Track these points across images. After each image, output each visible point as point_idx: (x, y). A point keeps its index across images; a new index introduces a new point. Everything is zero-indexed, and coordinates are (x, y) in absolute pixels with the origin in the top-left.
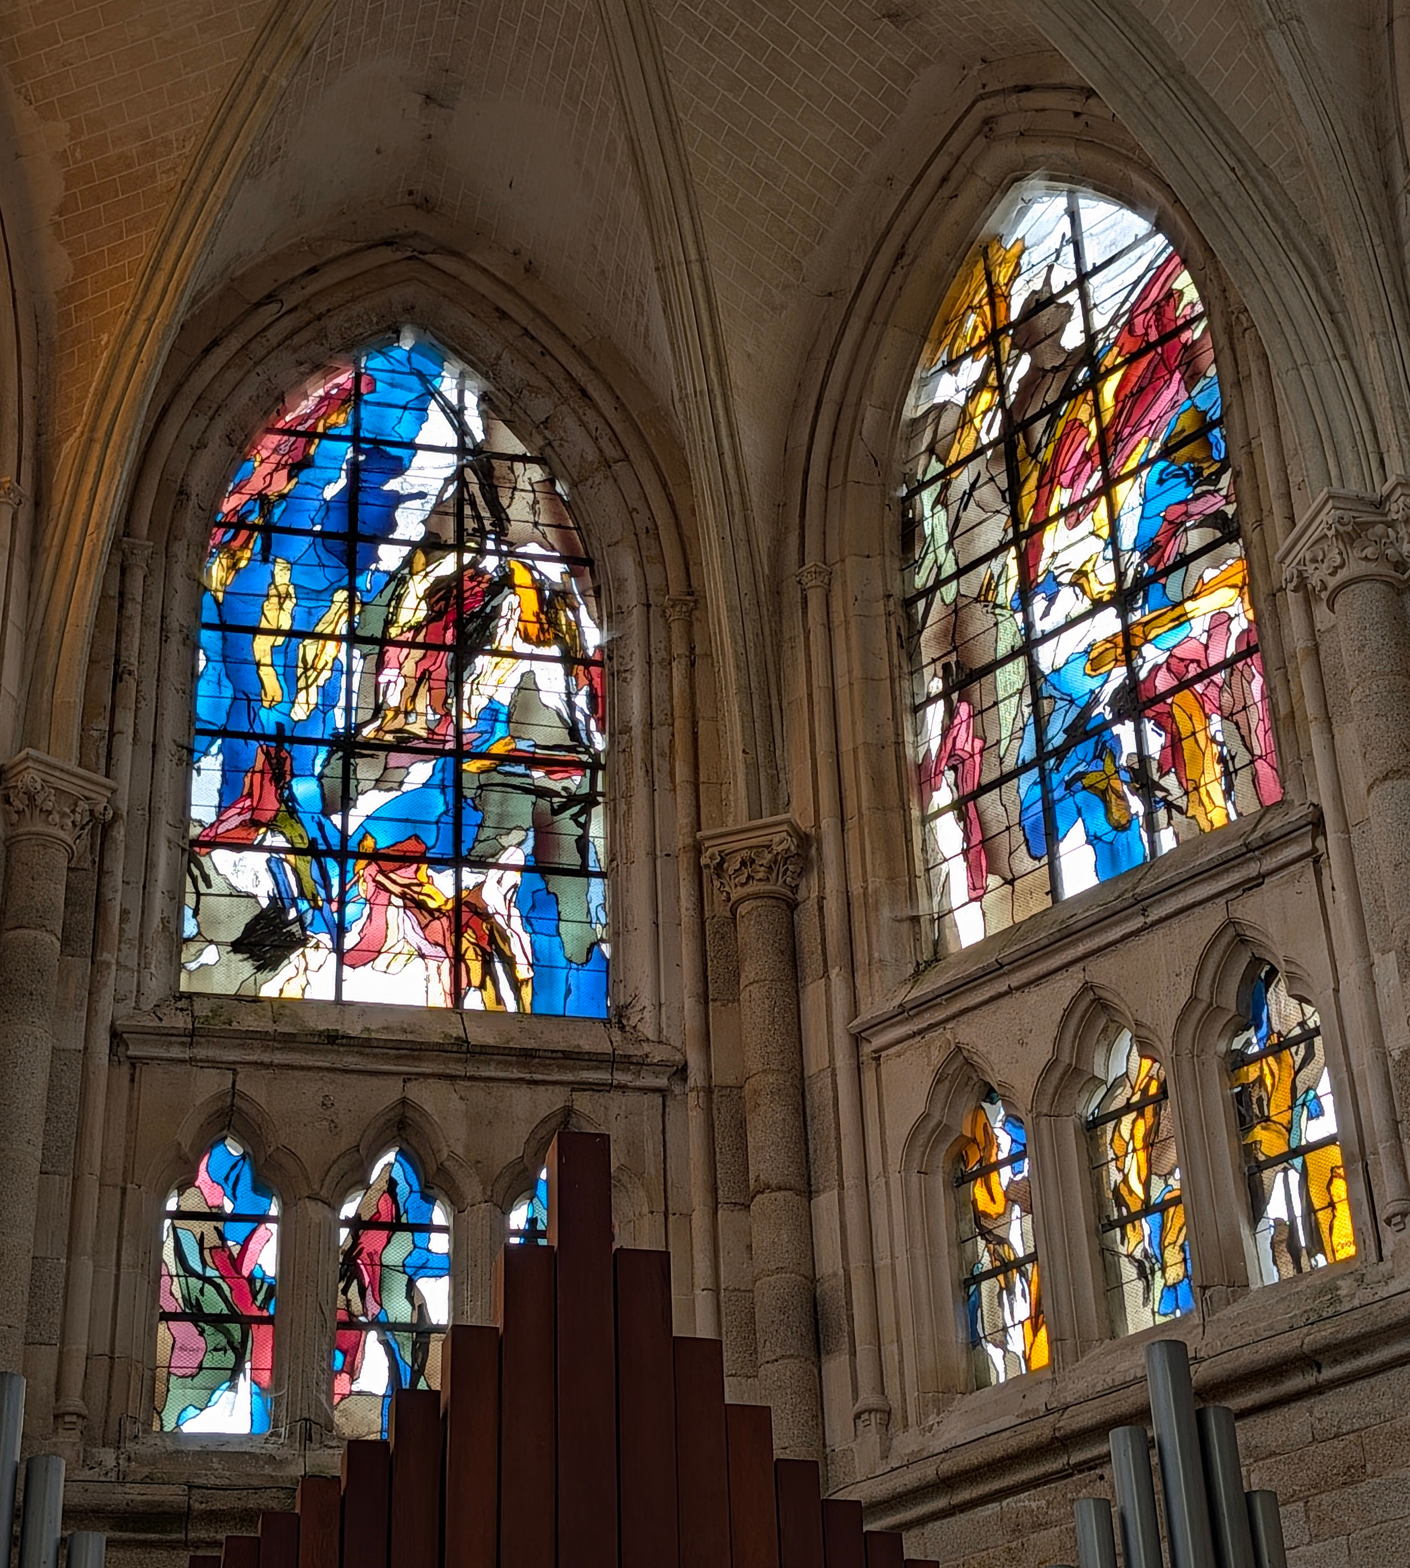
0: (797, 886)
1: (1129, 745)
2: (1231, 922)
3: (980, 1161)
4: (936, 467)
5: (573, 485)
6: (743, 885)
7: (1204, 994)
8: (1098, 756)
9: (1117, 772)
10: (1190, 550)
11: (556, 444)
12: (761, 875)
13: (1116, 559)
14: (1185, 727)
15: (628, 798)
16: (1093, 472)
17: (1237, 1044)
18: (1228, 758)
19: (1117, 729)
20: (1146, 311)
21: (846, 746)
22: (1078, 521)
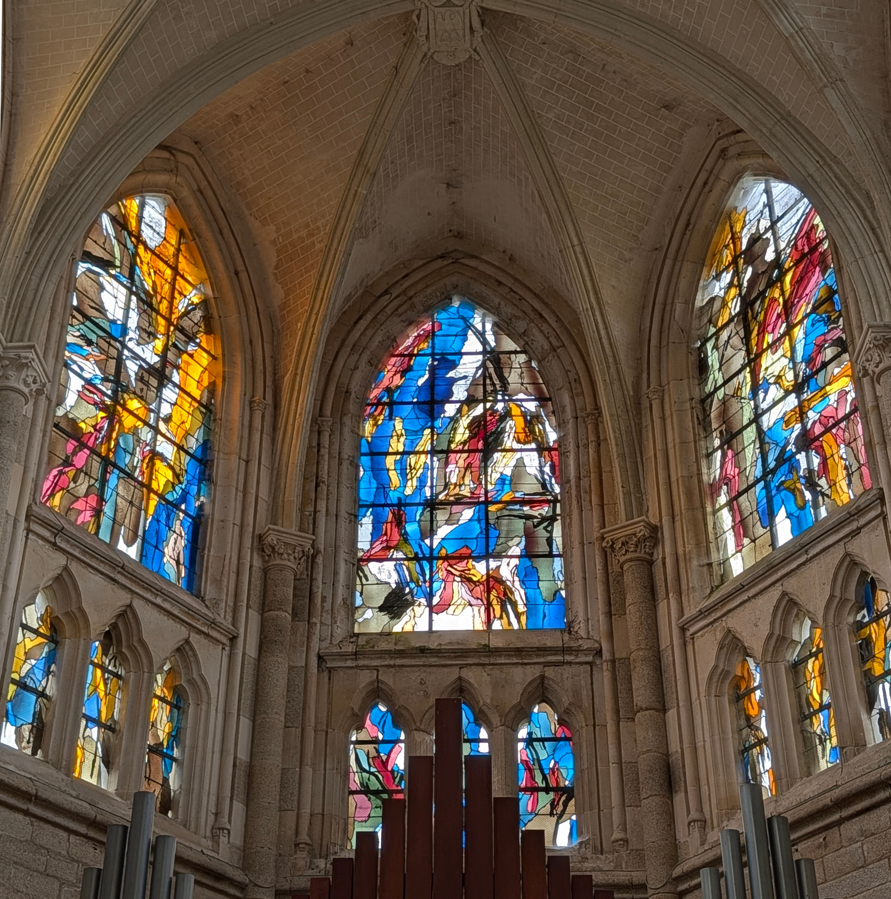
0: (652, 553)
1: (803, 465)
2: (847, 554)
3: (746, 688)
4: (712, 330)
5: (539, 362)
6: (624, 555)
7: (838, 593)
8: (790, 472)
9: (798, 479)
10: (827, 360)
11: (530, 343)
12: (632, 549)
13: (794, 368)
14: (828, 453)
15: (570, 515)
16: (782, 323)
17: (859, 618)
18: (849, 466)
19: (798, 457)
20: (802, 237)
21: (673, 478)
22: (777, 350)
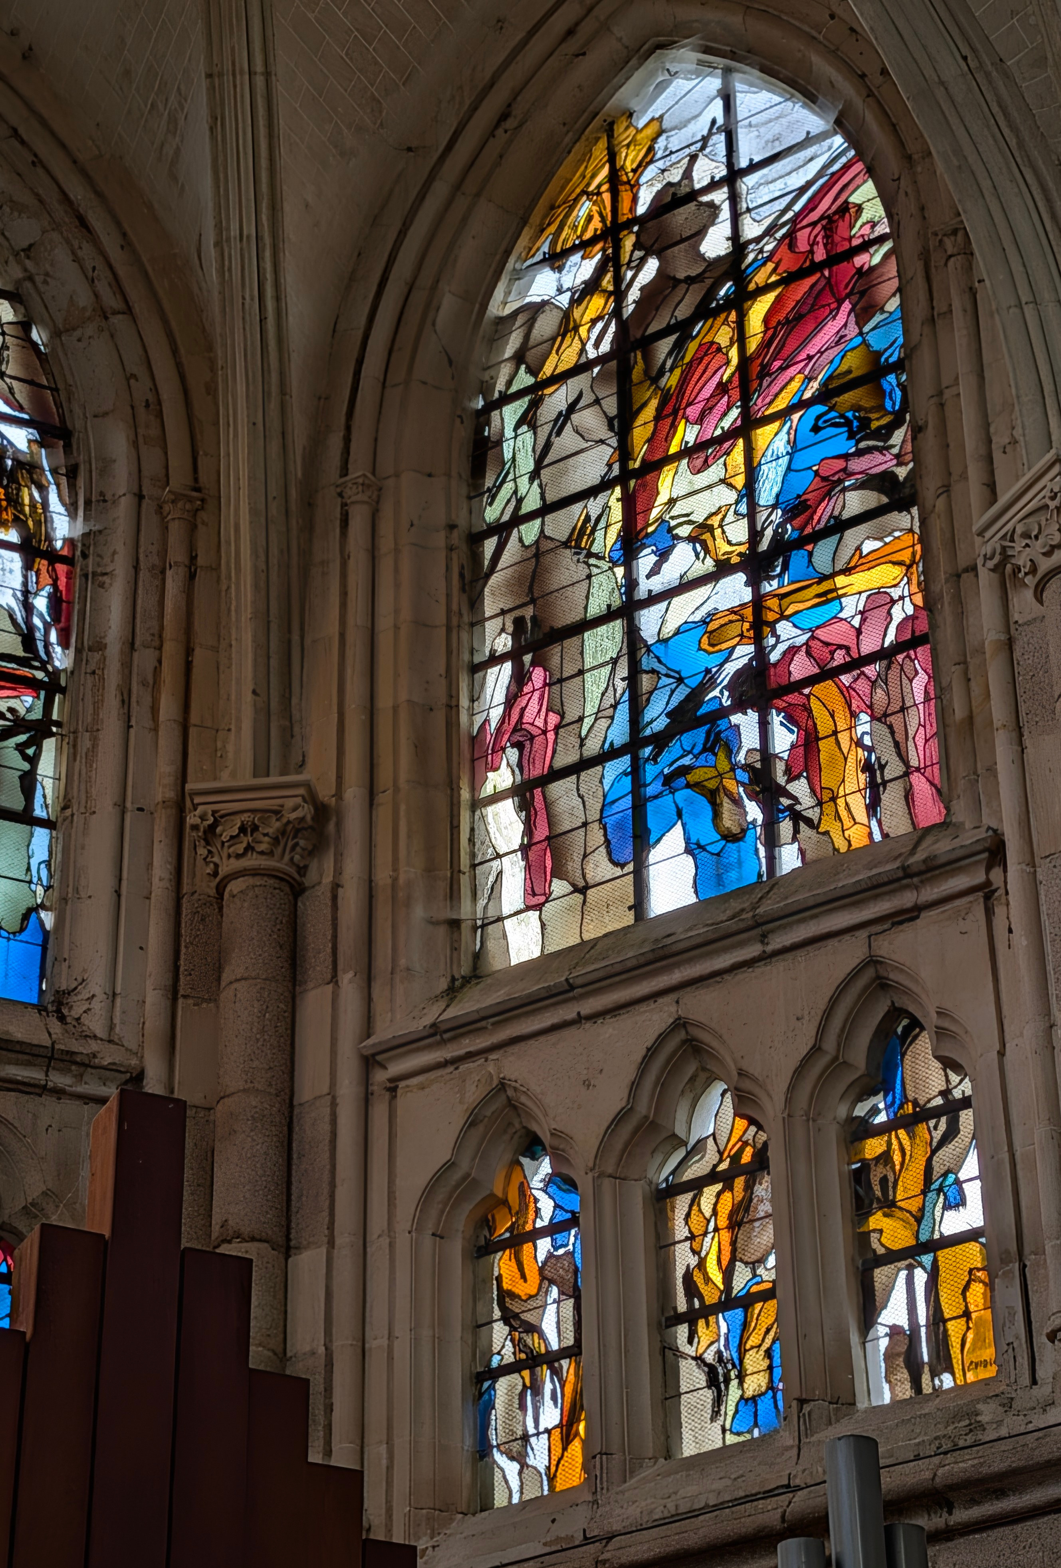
0: (306, 867)
1: (750, 738)
2: (872, 962)
3: (510, 1229)
4: (524, 379)
5: (56, 334)
6: (238, 856)
7: (830, 1045)
8: (709, 748)
9: (733, 770)
10: (846, 515)
11: (39, 279)
12: (263, 847)
13: (751, 516)
14: (824, 725)
15: (94, 731)
16: (729, 408)
17: (861, 1110)
18: (876, 767)
19: (736, 719)
20: (814, 224)
21: (384, 701)
22: (706, 465)
